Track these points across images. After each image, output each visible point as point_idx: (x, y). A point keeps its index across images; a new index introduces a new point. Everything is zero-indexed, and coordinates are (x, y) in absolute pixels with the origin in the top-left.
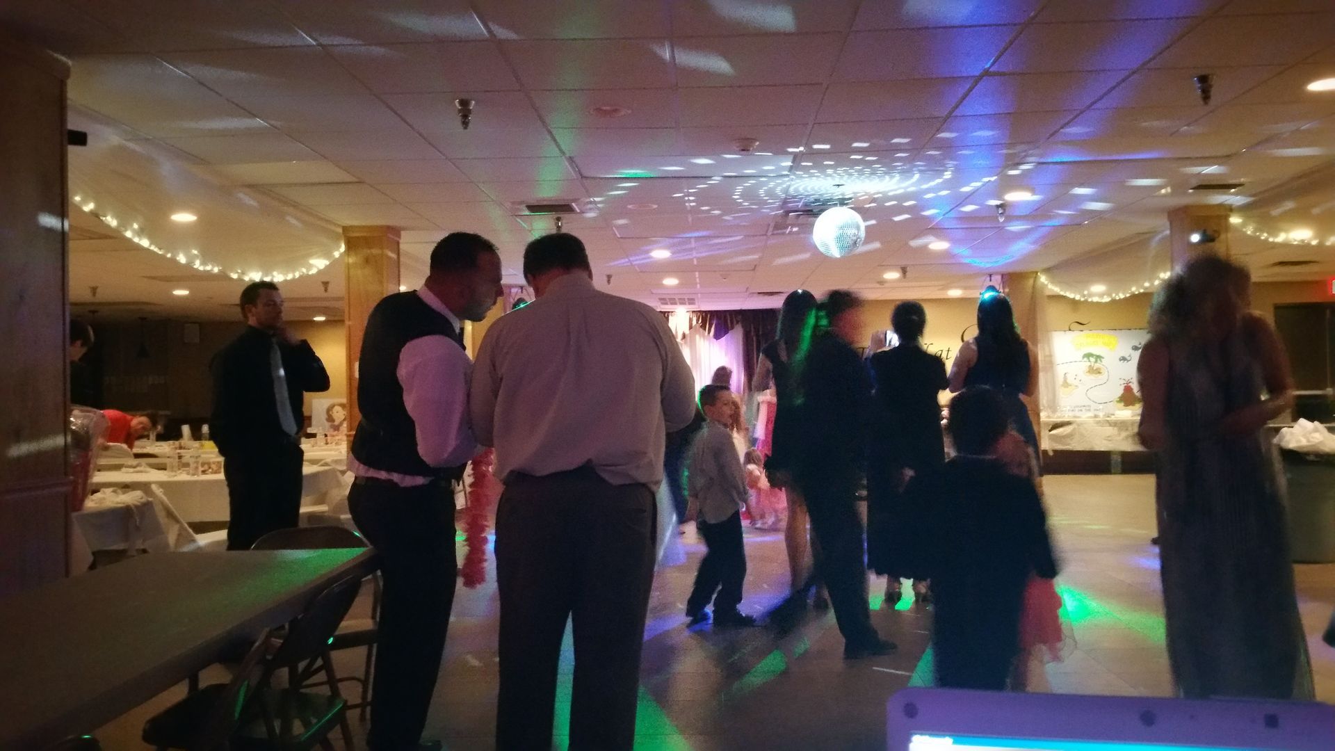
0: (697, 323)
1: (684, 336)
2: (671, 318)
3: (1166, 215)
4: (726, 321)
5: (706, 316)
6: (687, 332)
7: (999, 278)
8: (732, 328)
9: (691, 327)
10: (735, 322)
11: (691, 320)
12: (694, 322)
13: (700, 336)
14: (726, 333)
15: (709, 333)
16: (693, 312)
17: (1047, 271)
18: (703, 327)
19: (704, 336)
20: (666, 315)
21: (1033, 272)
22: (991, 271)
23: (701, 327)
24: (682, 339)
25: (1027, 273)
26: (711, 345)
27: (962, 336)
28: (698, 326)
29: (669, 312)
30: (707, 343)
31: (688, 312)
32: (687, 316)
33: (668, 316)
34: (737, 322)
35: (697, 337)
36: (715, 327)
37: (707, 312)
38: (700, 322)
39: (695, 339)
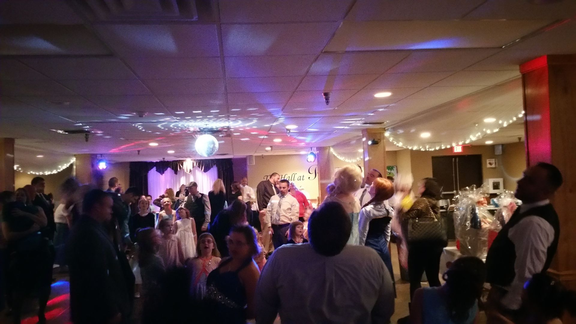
0: (196, 165)
1: (190, 171)
2: (184, 163)
3: (361, 131)
4: (209, 164)
5: (200, 163)
6: (192, 169)
8: (212, 167)
9: (193, 167)
10: (213, 165)
11: (193, 164)
12: (195, 165)
14: (209, 169)
15: (202, 170)
16: (194, 160)
17: (333, 146)
18: (199, 167)
19: (199, 170)
20: (181, 162)
21: (328, 147)
22: (312, 146)
23: (198, 167)
24: (189, 172)
25: (326, 147)
26: (203, 174)
27: (309, 170)
29: (183, 160)
30: (201, 173)
31: (192, 160)
32: (192, 161)
33: (183, 162)
34: (214, 165)
35: (197, 171)
36: (204, 168)
37: (200, 160)
38: (198, 164)
39: (195, 172)
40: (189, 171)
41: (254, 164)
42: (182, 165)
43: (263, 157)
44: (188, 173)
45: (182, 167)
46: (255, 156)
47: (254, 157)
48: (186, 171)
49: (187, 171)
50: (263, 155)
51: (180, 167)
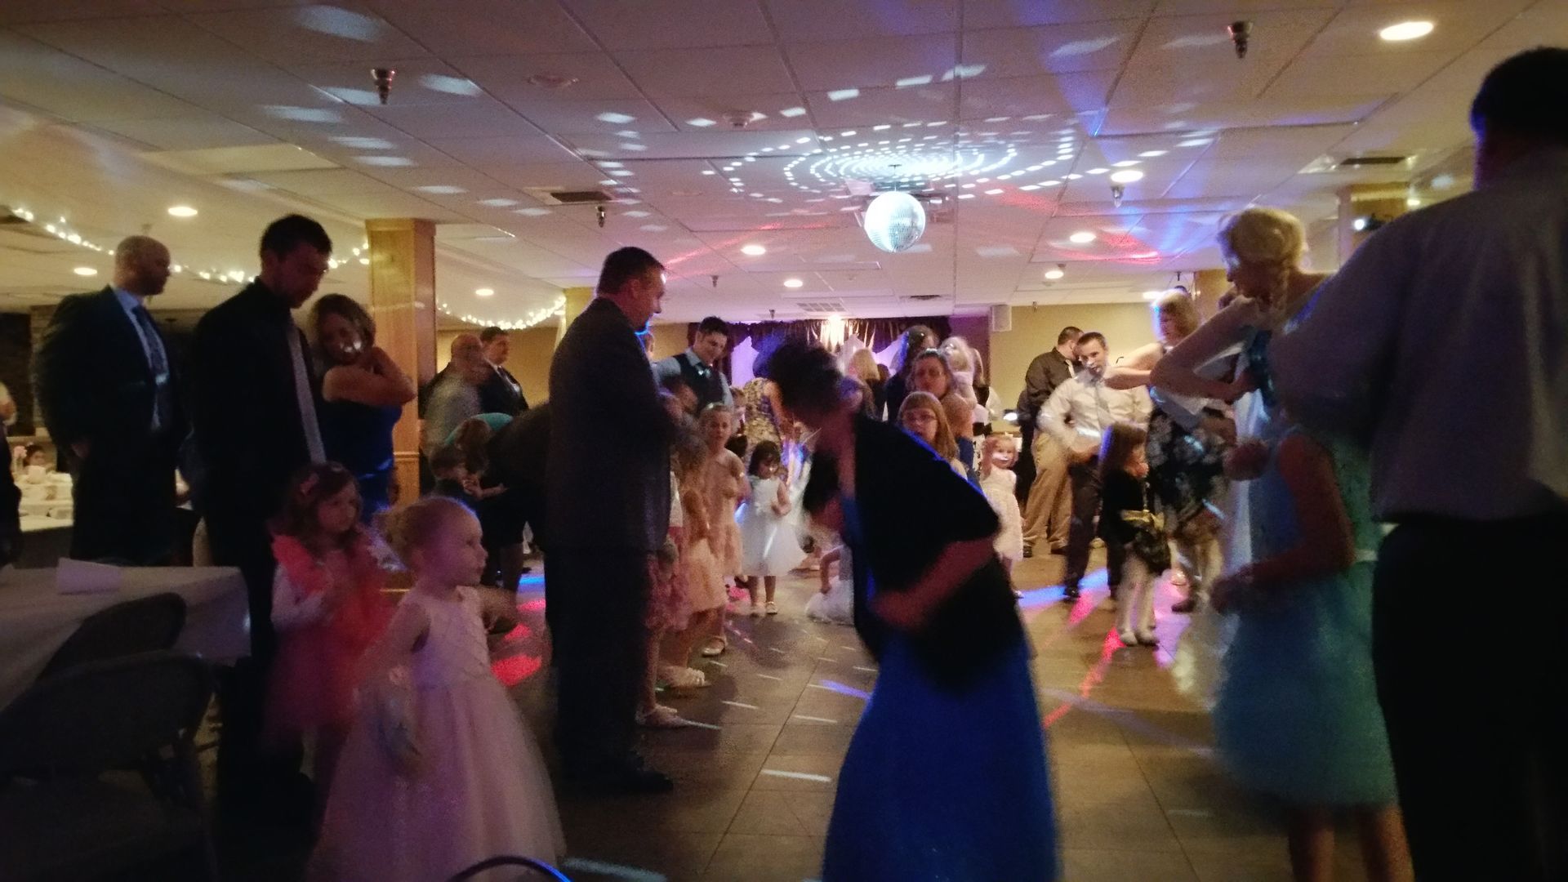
0: (854, 333)
1: (838, 348)
2: (823, 327)
4: (887, 330)
5: (864, 326)
6: (842, 343)
7: (1191, 276)
8: (894, 338)
9: (846, 338)
11: (846, 329)
12: (851, 333)
14: (887, 343)
16: (849, 320)
20: (815, 324)
23: (859, 337)
28: (855, 335)
29: (821, 320)
31: (841, 320)
32: (842, 324)
33: (820, 324)
36: (875, 340)
37: (865, 321)
38: (857, 331)
41: (1010, 327)
42: (817, 331)
43: (1038, 310)
45: (816, 336)
46: (1014, 308)
47: (1010, 311)
50: (1035, 303)
51: (812, 336)
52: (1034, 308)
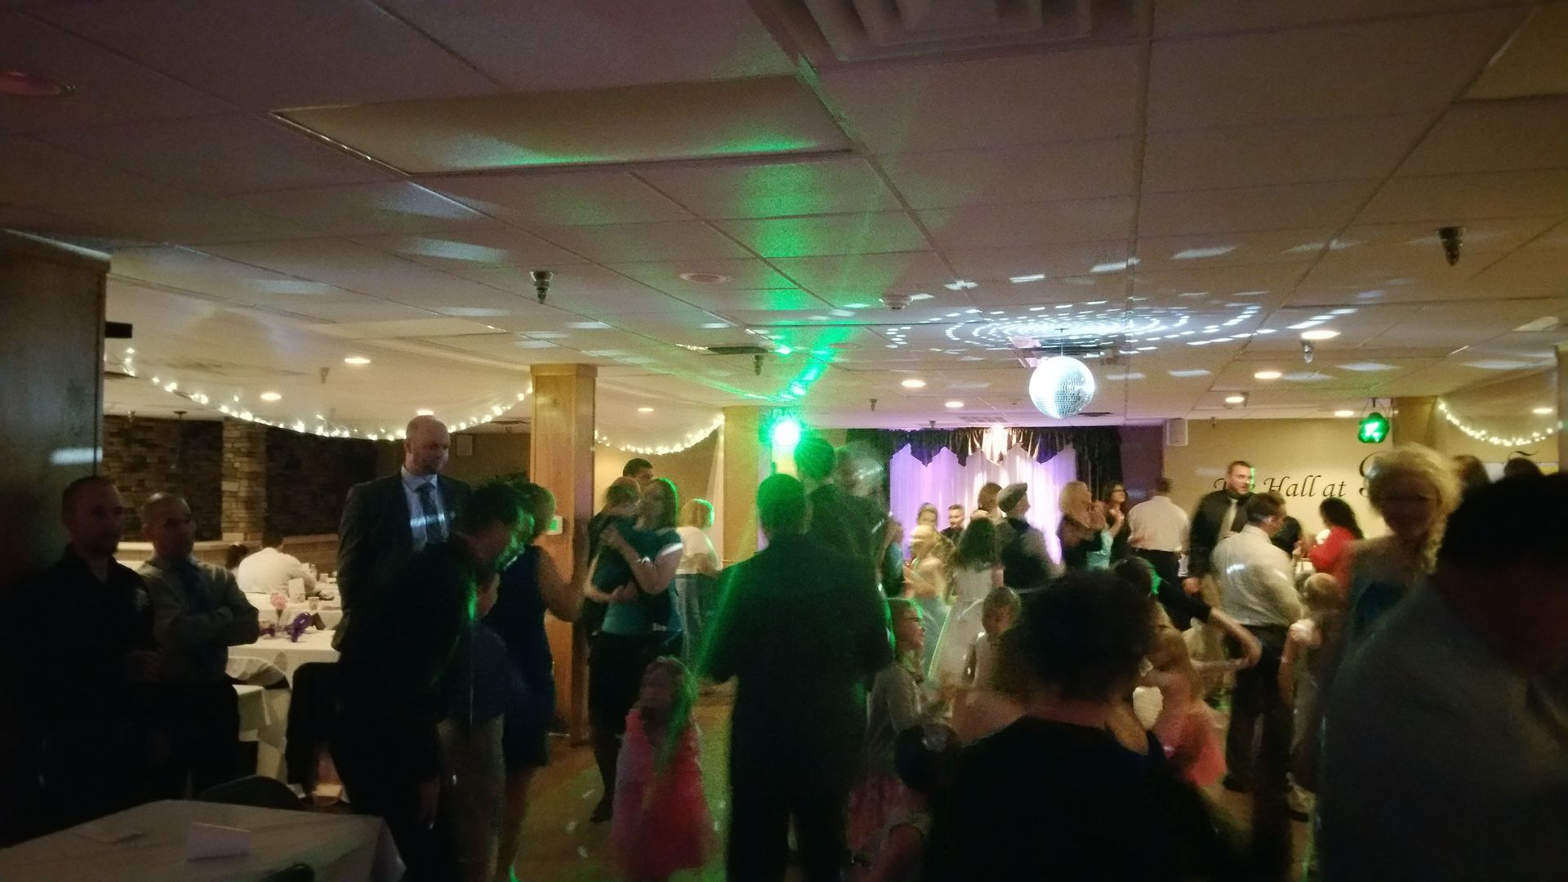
0: (1018, 441)
1: (1001, 458)
2: (985, 434)
4: (1053, 440)
5: (1029, 435)
6: (1005, 452)
8: (1061, 449)
9: (1010, 447)
10: (1064, 441)
11: (1010, 438)
12: (1014, 441)
13: (1021, 458)
14: (1054, 454)
15: (1032, 454)
16: (1013, 428)
17: (1448, 396)
18: (1025, 446)
19: (1026, 457)
20: (978, 433)
21: (1430, 397)
22: (1375, 393)
23: (1023, 447)
24: (998, 461)
25: (1423, 398)
26: (1035, 469)
28: (1019, 445)
29: (983, 428)
30: (1029, 466)
31: (1006, 428)
32: (1006, 432)
33: (982, 433)
34: (1069, 441)
35: (1018, 458)
36: (1040, 447)
37: (1030, 429)
38: (1021, 441)
39: (1015, 461)
40: (996, 457)
41: (1187, 443)
42: (980, 440)
43: (1214, 426)
44: (995, 462)
45: (978, 445)
46: (1191, 422)
47: (1186, 424)
48: (988, 457)
49: (992, 458)
50: (1213, 419)
51: (974, 446)
52: (1213, 424)
